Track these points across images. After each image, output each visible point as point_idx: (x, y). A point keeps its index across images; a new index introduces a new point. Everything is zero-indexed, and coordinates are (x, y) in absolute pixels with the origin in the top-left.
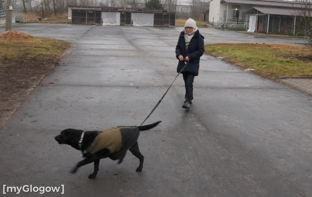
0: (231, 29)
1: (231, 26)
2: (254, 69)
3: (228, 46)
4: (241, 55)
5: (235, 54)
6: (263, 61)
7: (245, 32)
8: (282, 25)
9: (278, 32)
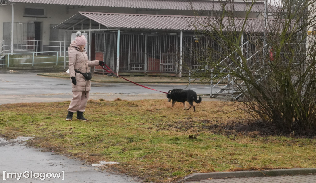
0: (24, 68)
1: (23, 60)
2: (116, 161)
3: (33, 110)
4: (73, 130)
5: (57, 127)
6: (131, 141)
7: (62, 74)
8: (152, 54)
9: (142, 70)
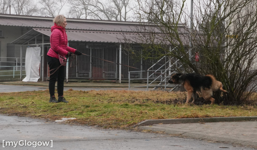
8: (96, 63)
9: (88, 77)
